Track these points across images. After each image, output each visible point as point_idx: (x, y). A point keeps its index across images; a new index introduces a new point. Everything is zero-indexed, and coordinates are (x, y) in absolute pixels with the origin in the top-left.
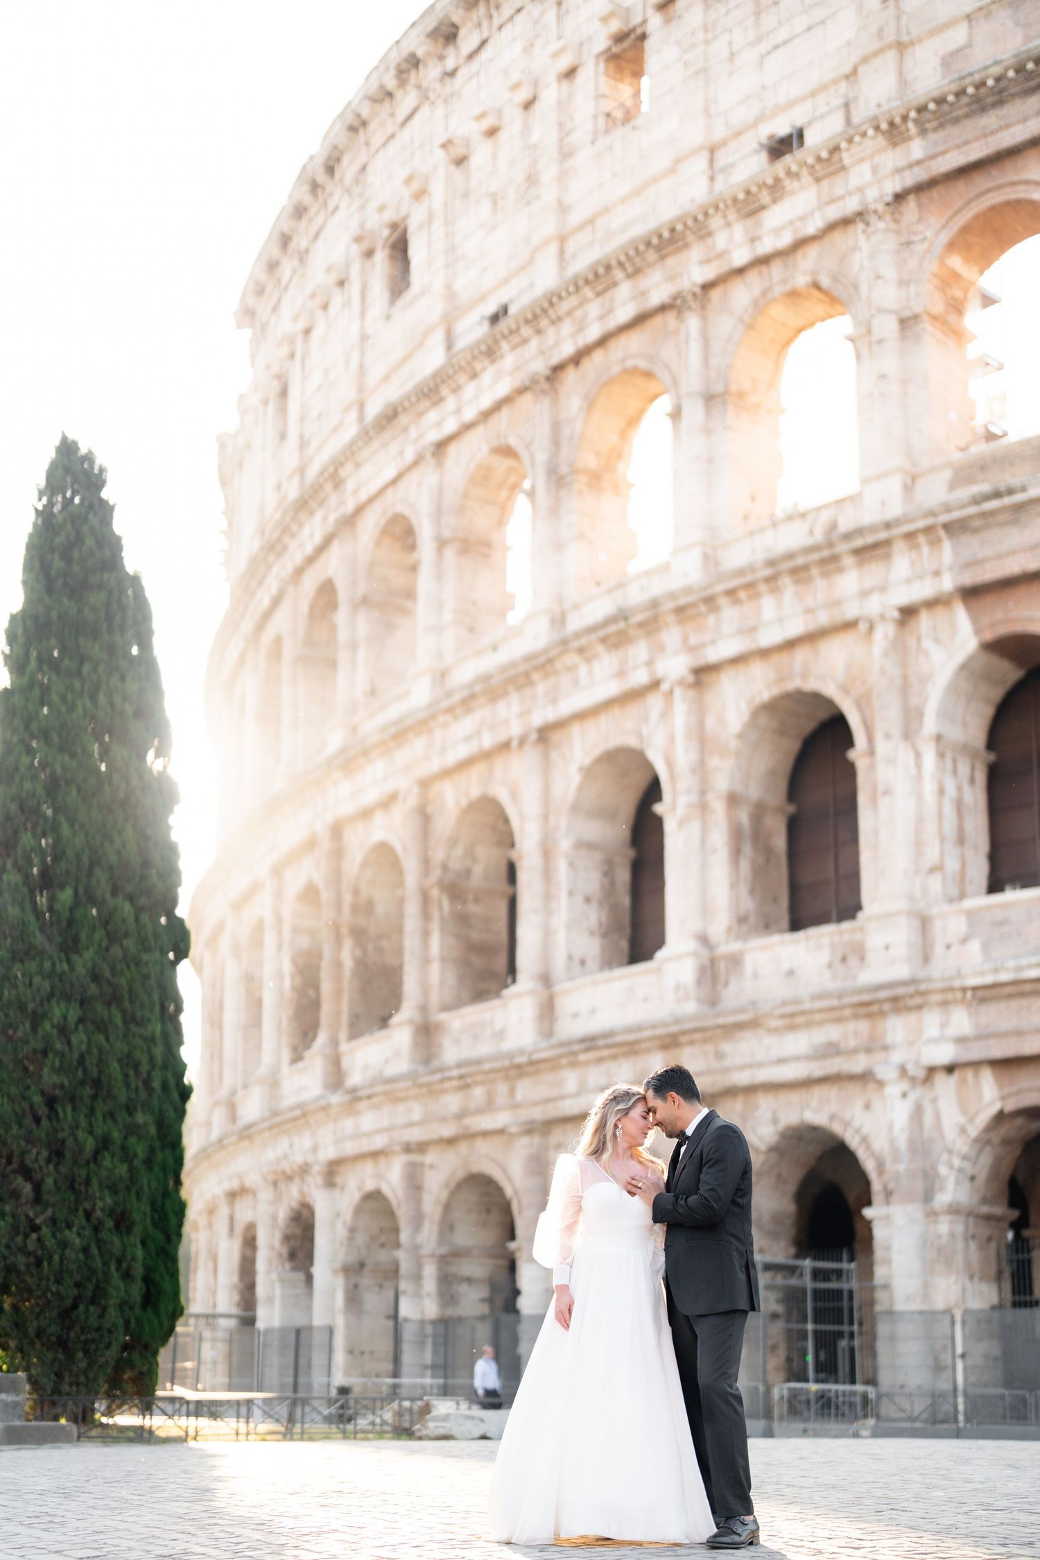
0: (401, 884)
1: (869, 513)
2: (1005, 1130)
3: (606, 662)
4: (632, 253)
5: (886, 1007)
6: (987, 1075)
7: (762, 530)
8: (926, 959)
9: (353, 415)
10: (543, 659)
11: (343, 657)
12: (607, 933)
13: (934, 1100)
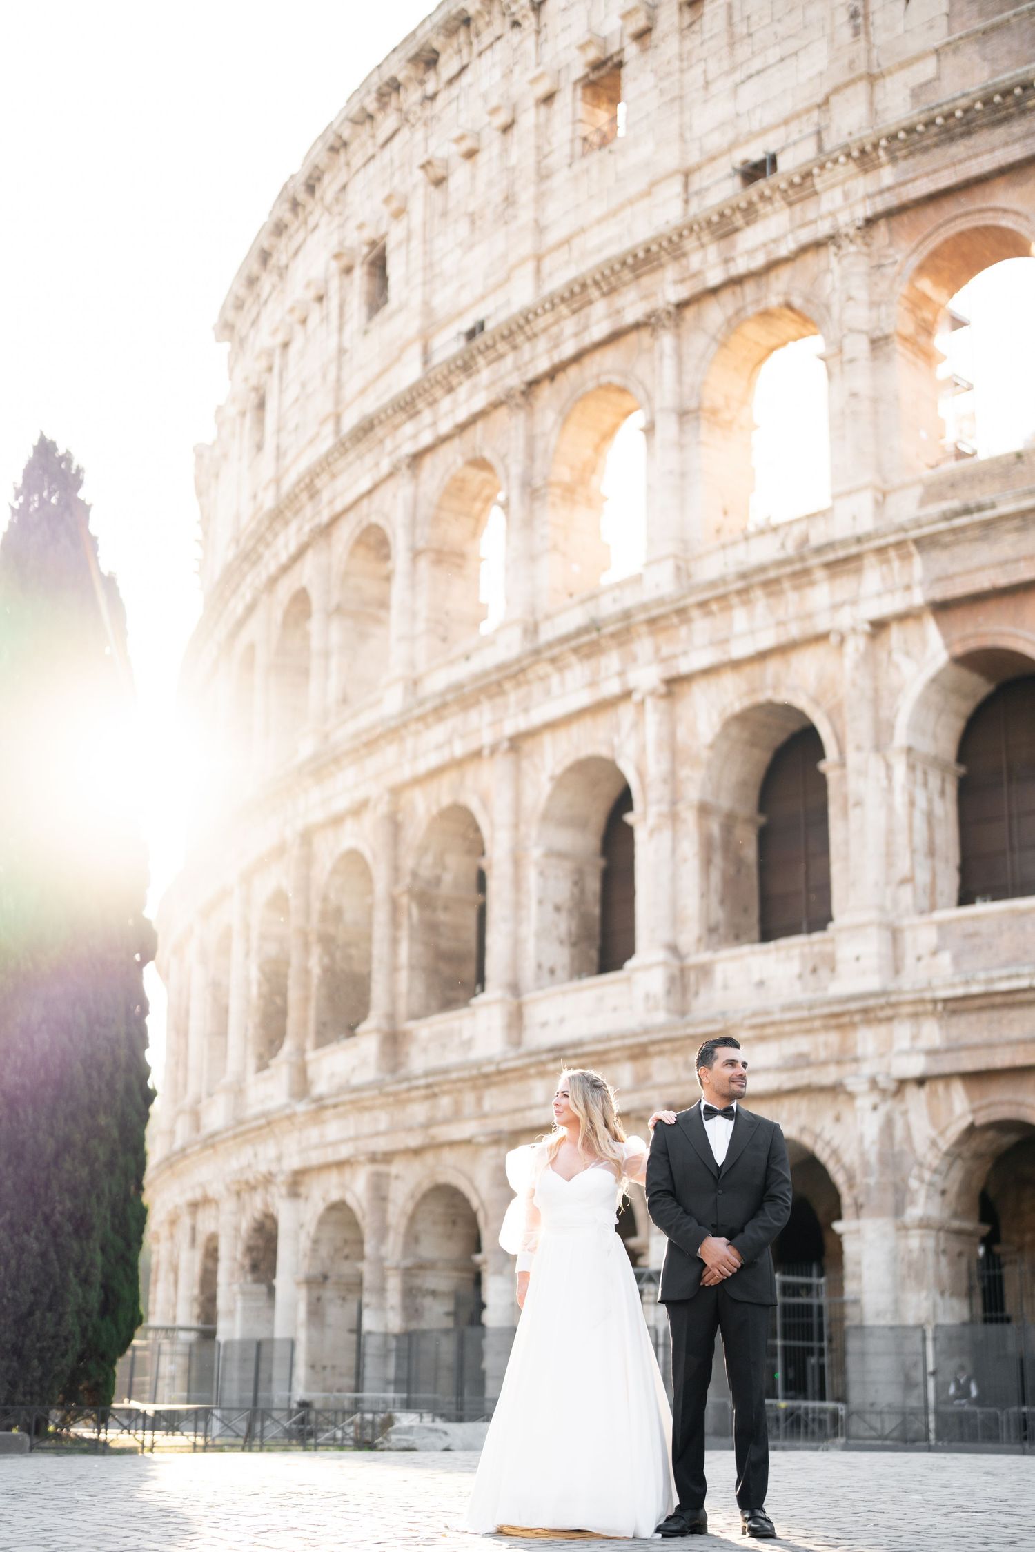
0: (371, 891)
1: (840, 529)
2: (976, 1143)
3: (578, 672)
4: (607, 272)
5: (857, 1018)
6: (958, 1088)
7: (734, 543)
8: (897, 971)
9: (329, 428)
10: (515, 668)
11: (316, 665)
12: (576, 942)
13: (905, 1113)
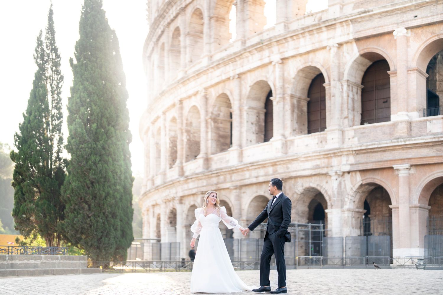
0: (199, 118)
1: (330, 16)
2: (363, 189)
3: (257, 56)
5: (332, 155)
6: (358, 174)
7: (301, 19)
8: (343, 143)
11: (182, 50)
12: (257, 133)
13: (344, 181)
